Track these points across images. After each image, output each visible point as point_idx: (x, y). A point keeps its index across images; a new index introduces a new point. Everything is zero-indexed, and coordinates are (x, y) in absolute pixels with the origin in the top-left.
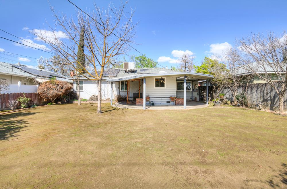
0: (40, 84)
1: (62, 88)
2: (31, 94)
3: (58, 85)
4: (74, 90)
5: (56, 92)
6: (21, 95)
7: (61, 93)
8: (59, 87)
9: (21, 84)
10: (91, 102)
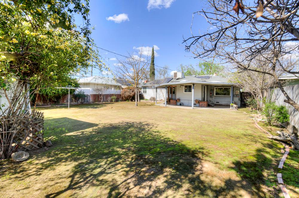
0: (123, 89)
1: (133, 92)
2: (118, 94)
3: (131, 90)
4: (142, 93)
5: (129, 94)
6: (113, 95)
7: (131, 95)
8: (131, 91)
9: (114, 89)
10: (149, 101)
